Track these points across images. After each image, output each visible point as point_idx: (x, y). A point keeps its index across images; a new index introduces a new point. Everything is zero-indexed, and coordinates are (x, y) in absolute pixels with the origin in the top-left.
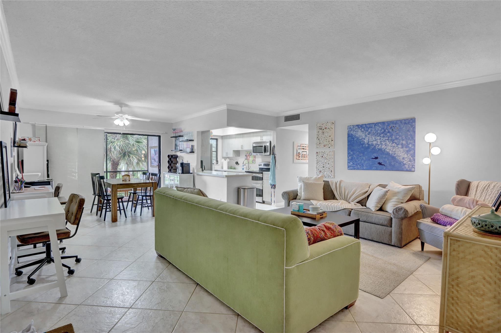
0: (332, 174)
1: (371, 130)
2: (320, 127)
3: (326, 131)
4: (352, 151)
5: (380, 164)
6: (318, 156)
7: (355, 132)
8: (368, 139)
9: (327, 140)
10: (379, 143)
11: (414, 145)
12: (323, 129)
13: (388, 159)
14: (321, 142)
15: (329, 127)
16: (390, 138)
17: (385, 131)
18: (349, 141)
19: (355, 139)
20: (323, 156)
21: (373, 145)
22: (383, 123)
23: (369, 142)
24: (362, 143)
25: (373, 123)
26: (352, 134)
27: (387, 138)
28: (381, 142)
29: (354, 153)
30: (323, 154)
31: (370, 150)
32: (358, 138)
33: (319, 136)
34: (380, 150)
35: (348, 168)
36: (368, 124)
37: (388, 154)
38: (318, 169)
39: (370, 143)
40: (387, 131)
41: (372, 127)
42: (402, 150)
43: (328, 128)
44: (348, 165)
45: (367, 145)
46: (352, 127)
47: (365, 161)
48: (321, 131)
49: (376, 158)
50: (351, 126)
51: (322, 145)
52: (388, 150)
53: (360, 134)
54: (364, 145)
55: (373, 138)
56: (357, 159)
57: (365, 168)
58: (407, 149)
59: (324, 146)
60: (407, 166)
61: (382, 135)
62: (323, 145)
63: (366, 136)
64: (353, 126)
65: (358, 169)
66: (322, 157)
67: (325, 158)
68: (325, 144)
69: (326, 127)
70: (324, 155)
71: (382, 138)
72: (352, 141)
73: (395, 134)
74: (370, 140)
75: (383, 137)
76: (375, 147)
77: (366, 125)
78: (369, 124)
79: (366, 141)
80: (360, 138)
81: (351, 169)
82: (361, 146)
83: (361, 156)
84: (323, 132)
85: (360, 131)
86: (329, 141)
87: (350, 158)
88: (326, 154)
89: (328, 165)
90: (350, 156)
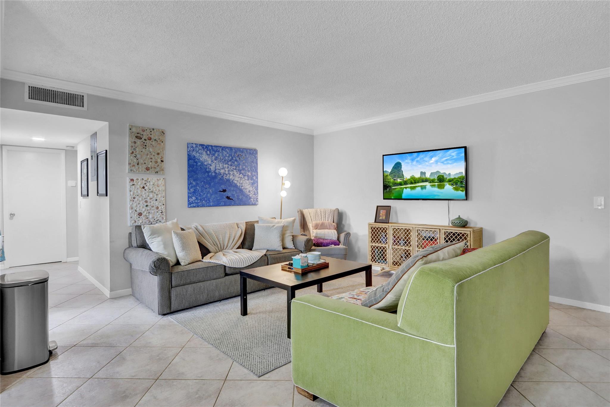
0: (162, 216)
1: (218, 155)
2: (138, 133)
3: (151, 143)
4: (194, 180)
5: (228, 198)
6: (133, 187)
7: (199, 153)
8: (214, 166)
9: (153, 160)
10: (227, 172)
11: (257, 178)
12: (145, 140)
13: (236, 193)
14: (141, 161)
15: (157, 138)
16: (237, 168)
17: (232, 158)
18: (189, 166)
19: (199, 164)
20: (146, 188)
21: (220, 174)
22: (231, 149)
23: (216, 170)
24: (207, 170)
25: (220, 147)
26: (194, 157)
27: (234, 168)
28: (229, 171)
29: (197, 184)
30: (145, 184)
31: (217, 180)
32: (202, 163)
33: (135, 149)
34: (228, 180)
35: (190, 206)
36: (214, 146)
37: (236, 186)
38: (136, 211)
39: (217, 171)
40: (234, 159)
41: (219, 151)
42: (248, 182)
43: (155, 140)
44: (189, 201)
45: (213, 174)
46: (194, 146)
47: (211, 195)
48: (139, 142)
49: (224, 191)
50: (192, 144)
51: (143, 167)
52: (236, 182)
53: (205, 158)
54: (210, 174)
55: (221, 165)
56: (201, 192)
57: (211, 204)
58: (252, 181)
59: (148, 169)
60: (252, 200)
61: (230, 163)
62: (145, 166)
63: (212, 161)
64: (195, 144)
65: (203, 206)
66: (144, 188)
67: (150, 191)
68: (149, 166)
69: (150, 136)
70: (148, 184)
71: (230, 167)
72: (195, 167)
73: (241, 163)
74: (217, 168)
75: (231, 165)
76: (223, 177)
77: (212, 146)
78: (216, 146)
79: (212, 168)
80: (205, 164)
81: (194, 207)
82: (207, 174)
83: (206, 188)
84: (145, 144)
85: (204, 153)
86: (156, 162)
87: (192, 190)
88: (152, 183)
89: (155, 202)
90: (192, 187)
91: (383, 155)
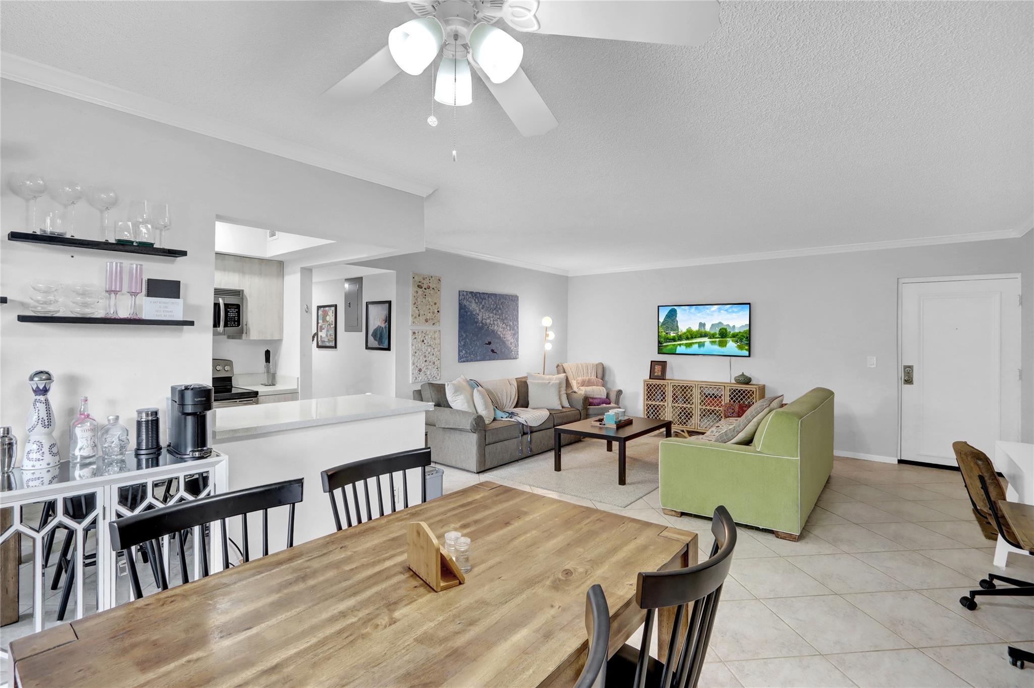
0: (438, 372)
1: (485, 303)
2: (420, 282)
3: (430, 292)
4: (464, 332)
5: (493, 351)
6: (415, 340)
7: (469, 302)
8: (481, 315)
9: (431, 311)
10: (492, 323)
11: (518, 327)
12: (425, 289)
13: (500, 345)
14: (422, 312)
15: (434, 286)
16: (501, 317)
17: (497, 306)
18: (461, 316)
19: (469, 313)
20: (425, 341)
21: (486, 325)
22: (495, 295)
23: (482, 320)
24: (476, 320)
25: (487, 294)
26: (465, 306)
27: (498, 317)
28: (494, 321)
29: (467, 336)
30: (425, 337)
31: (483, 331)
32: (472, 312)
33: (417, 299)
34: (493, 331)
35: (460, 361)
36: (482, 293)
37: (499, 338)
38: (417, 367)
39: (484, 321)
40: (498, 307)
41: (485, 299)
42: (510, 333)
43: (433, 289)
44: (459, 355)
45: (481, 325)
46: (465, 294)
47: (479, 348)
48: (420, 291)
49: (490, 343)
50: (464, 291)
51: (422, 318)
52: (499, 333)
53: (473, 306)
54: (478, 324)
55: (487, 315)
56: (470, 345)
57: (478, 358)
58: (513, 332)
59: (426, 321)
60: (513, 353)
61: (494, 312)
62: (424, 318)
63: (480, 310)
64: (466, 292)
65: (471, 361)
66: (423, 341)
67: (428, 344)
68: (428, 318)
69: (429, 284)
70: (427, 337)
71: (494, 316)
72: (465, 317)
73: (504, 312)
74: (484, 317)
75: (496, 315)
76: (488, 327)
77: (479, 293)
78: (483, 293)
79: (480, 318)
80: (474, 313)
81: (464, 362)
82: (475, 325)
83: (474, 341)
84: (425, 293)
85: (473, 301)
86: (433, 313)
87: (462, 343)
88: (430, 337)
89: (432, 356)
90: (462, 339)
91: (658, 306)
